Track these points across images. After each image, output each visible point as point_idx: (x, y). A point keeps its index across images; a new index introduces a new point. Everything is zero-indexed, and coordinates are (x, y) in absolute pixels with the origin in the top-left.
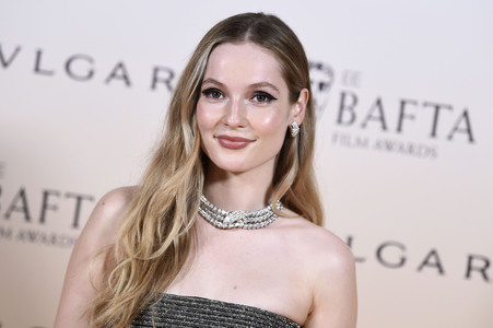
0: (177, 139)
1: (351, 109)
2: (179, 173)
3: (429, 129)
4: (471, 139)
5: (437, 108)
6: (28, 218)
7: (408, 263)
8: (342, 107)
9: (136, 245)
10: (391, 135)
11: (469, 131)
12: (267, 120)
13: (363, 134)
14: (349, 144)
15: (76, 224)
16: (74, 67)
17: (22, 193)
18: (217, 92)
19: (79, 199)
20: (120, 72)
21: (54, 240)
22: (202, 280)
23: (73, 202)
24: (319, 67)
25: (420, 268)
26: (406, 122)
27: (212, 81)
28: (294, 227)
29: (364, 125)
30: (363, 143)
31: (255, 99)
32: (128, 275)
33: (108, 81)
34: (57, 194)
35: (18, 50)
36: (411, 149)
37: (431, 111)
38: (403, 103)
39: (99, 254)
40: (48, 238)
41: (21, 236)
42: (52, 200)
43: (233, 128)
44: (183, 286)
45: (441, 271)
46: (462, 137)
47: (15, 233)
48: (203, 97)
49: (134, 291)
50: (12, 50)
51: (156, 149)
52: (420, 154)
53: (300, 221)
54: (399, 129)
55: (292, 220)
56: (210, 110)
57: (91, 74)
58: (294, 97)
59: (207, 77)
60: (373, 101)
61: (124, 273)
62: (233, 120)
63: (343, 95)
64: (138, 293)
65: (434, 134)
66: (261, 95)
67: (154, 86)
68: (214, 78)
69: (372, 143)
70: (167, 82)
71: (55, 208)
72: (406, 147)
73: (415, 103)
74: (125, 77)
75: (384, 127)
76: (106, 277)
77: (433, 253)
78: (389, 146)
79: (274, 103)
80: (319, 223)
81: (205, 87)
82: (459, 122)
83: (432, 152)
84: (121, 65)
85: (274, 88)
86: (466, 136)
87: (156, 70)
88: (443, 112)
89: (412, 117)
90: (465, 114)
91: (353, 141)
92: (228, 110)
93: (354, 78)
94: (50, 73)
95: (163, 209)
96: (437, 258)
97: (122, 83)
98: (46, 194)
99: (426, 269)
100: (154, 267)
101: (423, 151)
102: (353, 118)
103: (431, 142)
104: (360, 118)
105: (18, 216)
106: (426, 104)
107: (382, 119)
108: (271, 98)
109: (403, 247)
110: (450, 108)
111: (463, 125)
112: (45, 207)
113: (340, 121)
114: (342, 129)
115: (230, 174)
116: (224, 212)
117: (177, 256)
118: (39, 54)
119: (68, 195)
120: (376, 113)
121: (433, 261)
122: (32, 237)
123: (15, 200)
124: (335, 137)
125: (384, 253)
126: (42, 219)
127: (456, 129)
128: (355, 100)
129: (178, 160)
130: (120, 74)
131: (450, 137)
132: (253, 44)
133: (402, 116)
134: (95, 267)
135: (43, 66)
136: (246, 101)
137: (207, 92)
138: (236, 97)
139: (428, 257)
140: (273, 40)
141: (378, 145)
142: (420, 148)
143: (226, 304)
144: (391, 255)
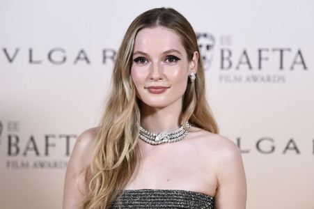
0: (120, 91)
1: (228, 59)
2: (125, 112)
3: (278, 65)
4: (305, 68)
5: (282, 51)
6: (37, 154)
7: (276, 149)
8: (222, 59)
9: (103, 162)
10: (255, 72)
11: (303, 63)
12: (176, 73)
13: (238, 73)
14: (230, 81)
15: (68, 154)
16: (54, 56)
17: (32, 139)
18: (142, 59)
19: (68, 138)
20: (82, 56)
21: (55, 165)
22: (147, 178)
23: (64, 140)
24: (205, 35)
25: (284, 152)
26: (263, 62)
27: (139, 52)
28: (200, 136)
29: (238, 68)
30: (238, 79)
31: (167, 61)
32: (101, 182)
33: (76, 62)
34: (54, 136)
35: (17, 51)
36: (269, 79)
37: (278, 53)
38: (260, 51)
39: (82, 172)
40: (52, 164)
41: (35, 165)
42: (51, 141)
43: (156, 81)
44: (136, 184)
45: (298, 152)
46: (299, 67)
47: (31, 164)
48: (134, 64)
49: (106, 191)
50: (14, 51)
51: (108, 100)
52: (275, 81)
53: (203, 132)
54: (260, 67)
55: (197, 133)
56: (140, 71)
57: (65, 59)
58: (190, 57)
59: (136, 50)
60: (241, 52)
61: (98, 181)
62: (156, 75)
63: (222, 51)
64: (108, 192)
65: (281, 67)
66: (171, 58)
67: (104, 62)
68: (141, 51)
69: (244, 78)
70: (112, 58)
71: (54, 145)
72: (265, 78)
73: (267, 50)
74: (86, 59)
75: (250, 68)
76: (87, 185)
77: (291, 141)
78: (255, 79)
79: (179, 62)
80: (216, 132)
81: (135, 57)
82: (296, 58)
83: (282, 79)
84: (82, 52)
85: (178, 52)
86: (302, 66)
87: (104, 52)
88: (285, 53)
89: (267, 59)
90: (299, 53)
91: (232, 78)
92: (151, 69)
93: (227, 39)
94: (39, 62)
95: (118, 136)
96: (294, 144)
97: (84, 62)
98: (47, 138)
99: (288, 151)
100: (116, 174)
101: (276, 79)
102: (230, 64)
103: (281, 73)
104: (235, 64)
105: (32, 153)
106: (274, 50)
107: (248, 62)
108: (177, 59)
109: (272, 140)
110: (289, 50)
111: (299, 59)
112: (47, 145)
113: (222, 67)
114: (224, 72)
115: (157, 109)
116: (154, 135)
117: (129, 166)
118: (31, 51)
119: (61, 136)
120: (244, 59)
121: (292, 146)
122: (42, 165)
123: (28, 144)
124: (221, 78)
125: (261, 145)
126: (47, 153)
127: (295, 62)
128: (230, 53)
129: (123, 105)
130: (83, 57)
131: (292, 68)
132: (162, 27)
133: (260, 59)
134: (80, 180)
135: (34, 58)
136: (162, 63)
137: (137, 60)
138: (156, 61)
139: (289, 144)
140: (173, 23)
141: (248, 79)
142: (274, 77)
143: (164, 191)
144: (265, 146)
